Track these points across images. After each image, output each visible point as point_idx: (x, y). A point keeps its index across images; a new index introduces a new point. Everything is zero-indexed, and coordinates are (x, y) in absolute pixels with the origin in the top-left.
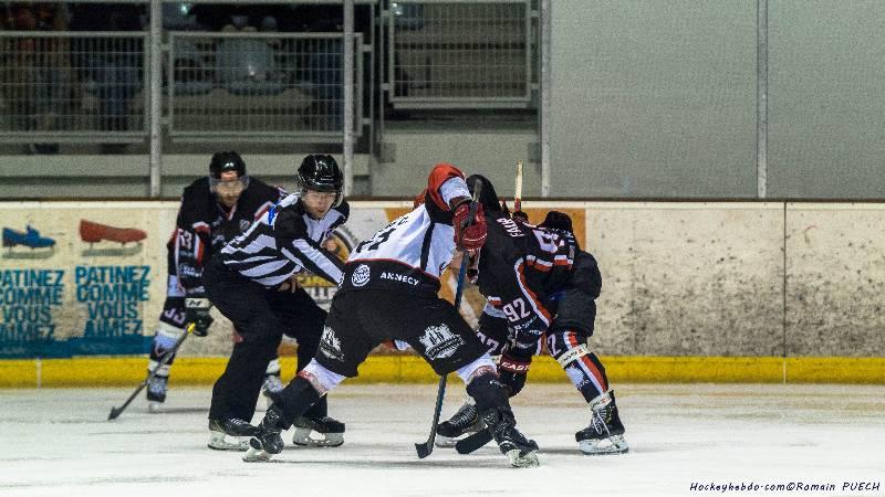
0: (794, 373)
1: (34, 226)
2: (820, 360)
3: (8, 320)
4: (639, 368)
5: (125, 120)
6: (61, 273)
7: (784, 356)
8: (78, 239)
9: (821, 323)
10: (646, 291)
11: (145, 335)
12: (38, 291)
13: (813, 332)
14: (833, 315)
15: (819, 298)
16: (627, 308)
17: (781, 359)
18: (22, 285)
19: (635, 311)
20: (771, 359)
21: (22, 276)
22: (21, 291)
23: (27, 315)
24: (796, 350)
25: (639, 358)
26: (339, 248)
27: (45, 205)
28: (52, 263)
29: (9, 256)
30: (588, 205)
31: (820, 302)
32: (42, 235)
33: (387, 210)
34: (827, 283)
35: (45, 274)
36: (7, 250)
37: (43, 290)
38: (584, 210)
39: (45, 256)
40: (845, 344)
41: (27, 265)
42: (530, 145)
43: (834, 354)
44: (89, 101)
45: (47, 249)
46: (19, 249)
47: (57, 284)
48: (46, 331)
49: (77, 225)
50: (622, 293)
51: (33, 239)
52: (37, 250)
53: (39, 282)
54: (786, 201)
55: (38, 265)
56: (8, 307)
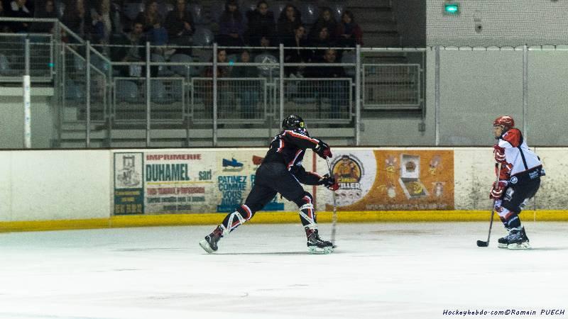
0: (538, 217)
1: (234, 158)
2: (550, 211)
3: (225, 197)
4: (475, 215)
5: (254, 114)
6: (245, 177)
7: (535, 210)
8: (252, 163)
9: (550, 196)
10: (478, 185)
11: (278, 202)
12: (236, 185)
13: (547, 199)
14: (554, 193)
15: (549, 186)
16: (471, 191)
17: (533, 211)
18: (230, 182)
19: (474, 192)
20: (530, 211)
21: (230, 179)
22: (230, 185)
23: (232, 194)
24: (539, 208)
25: (475, 211)
26: (355, 166)
27: (239, 149)
28: (242, 173)
29: (225, 170)
30: (455, 148)
31: (549, 188)
32: (238, 162)
33: (374, 151)
34: (552, 180)
35: (239, 178)
36: (224, 168)
37: (238, 184)
38: (452, 151)
39: (239, 171)
40: (560, 205)
41: (232, 174)
42: (419, 124)
43: (555, 209)
44: (239, 107)
45: (240, 167)
46: (230, 167)
47: (244, 182)
48: (239, 201)
49: (252, 158)
50: (469, 185)
51: (234, 163)
52: (236, 168)
53: (237, 181)
54: (535, 147)
55: (236, 174)
56: (225, 191)
